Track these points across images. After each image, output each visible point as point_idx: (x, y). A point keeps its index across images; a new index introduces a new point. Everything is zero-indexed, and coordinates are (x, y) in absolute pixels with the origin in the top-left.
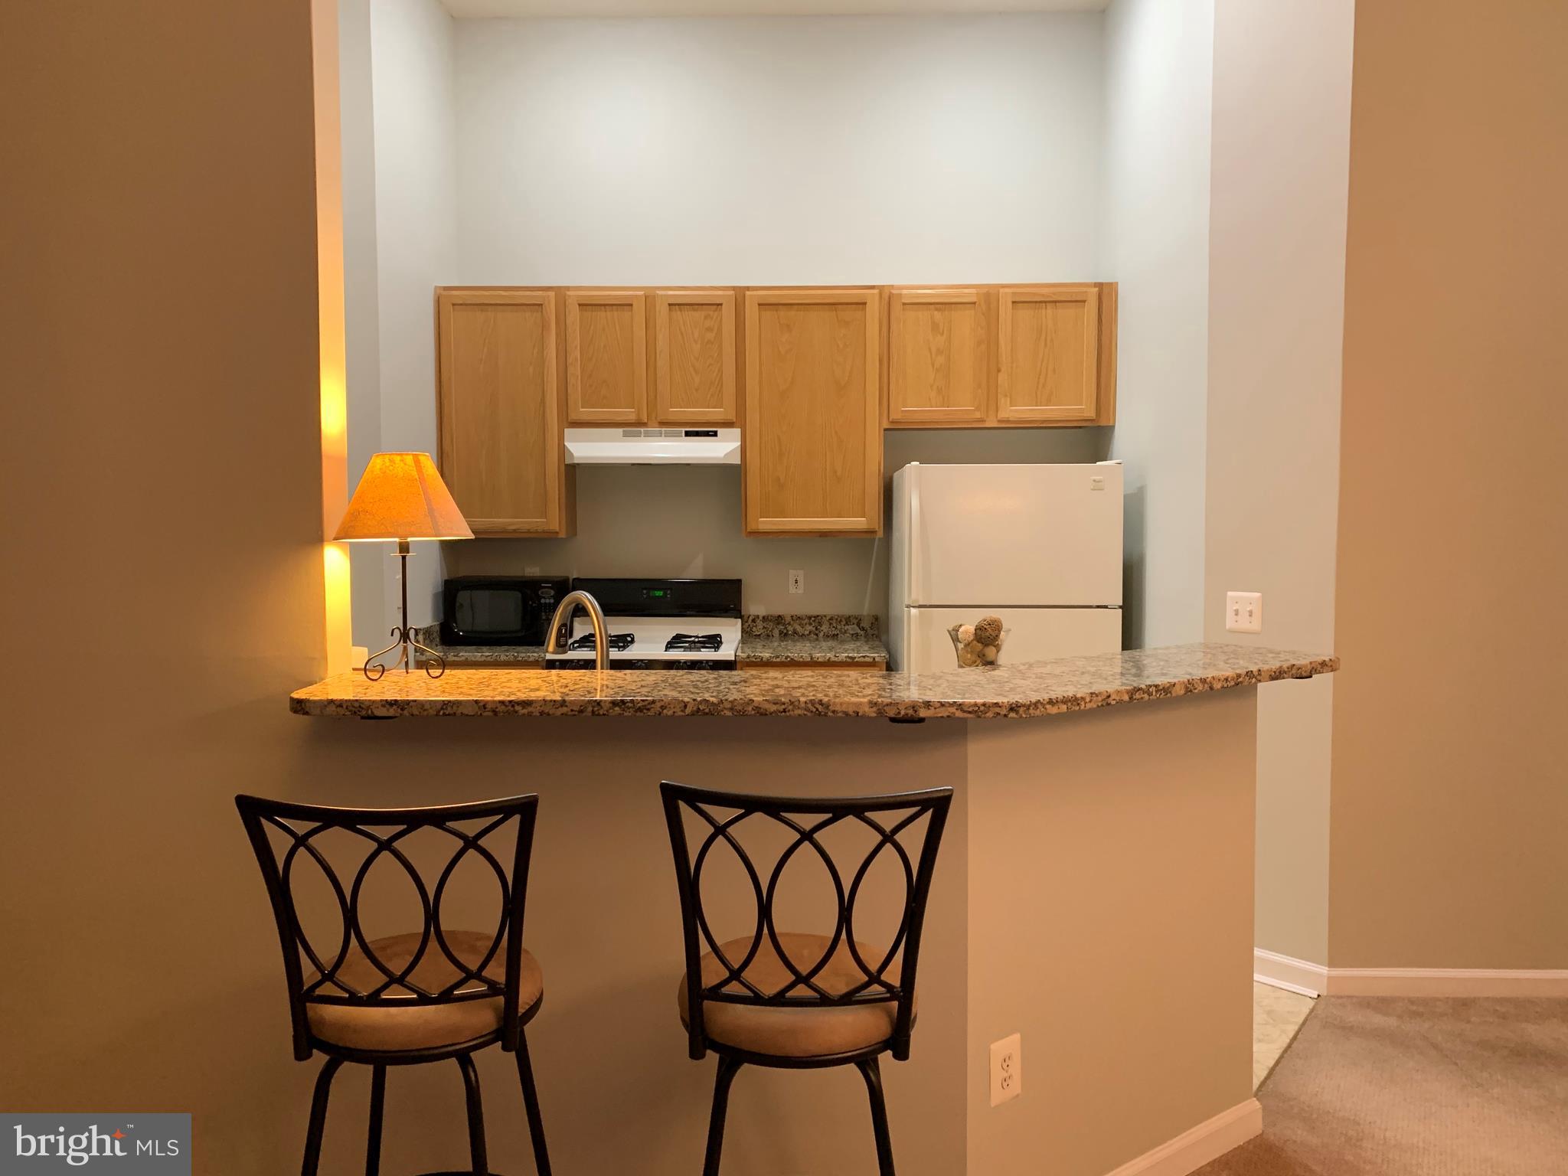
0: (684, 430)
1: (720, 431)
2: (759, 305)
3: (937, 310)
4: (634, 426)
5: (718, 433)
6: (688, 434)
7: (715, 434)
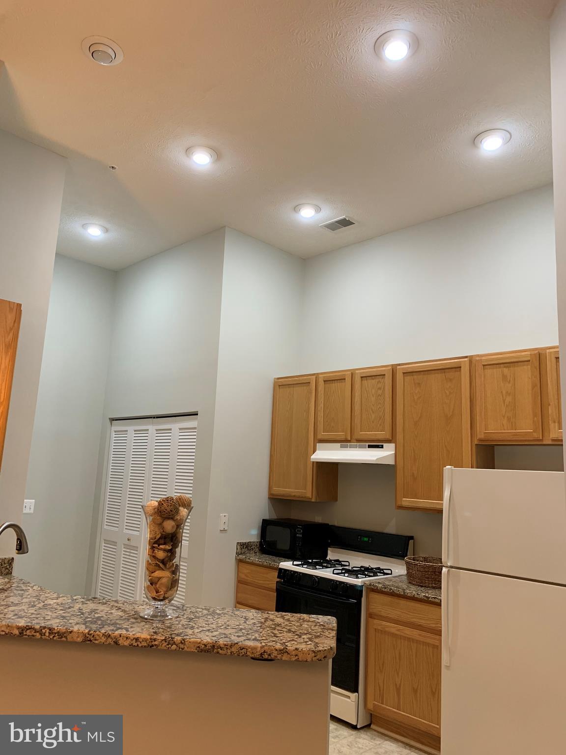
0: (367, 444)
1: (385, 445)
2: (404, 373)
3: (505, 367)
4: (345, 442)
5: (384, 446)
6: (370, 446)
7: (382, 447)
